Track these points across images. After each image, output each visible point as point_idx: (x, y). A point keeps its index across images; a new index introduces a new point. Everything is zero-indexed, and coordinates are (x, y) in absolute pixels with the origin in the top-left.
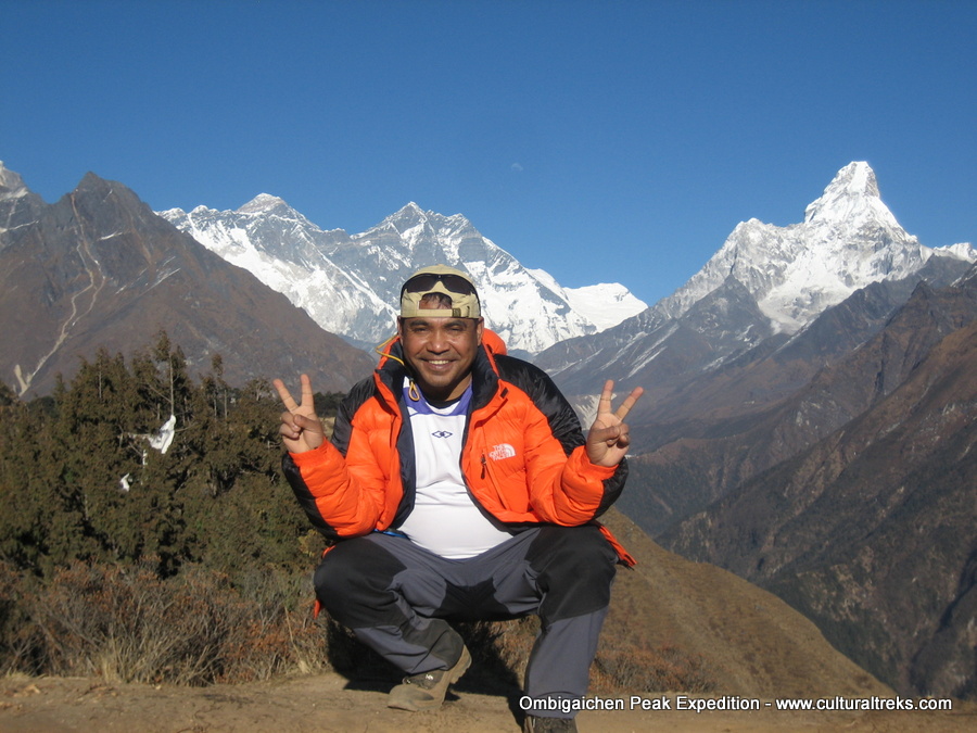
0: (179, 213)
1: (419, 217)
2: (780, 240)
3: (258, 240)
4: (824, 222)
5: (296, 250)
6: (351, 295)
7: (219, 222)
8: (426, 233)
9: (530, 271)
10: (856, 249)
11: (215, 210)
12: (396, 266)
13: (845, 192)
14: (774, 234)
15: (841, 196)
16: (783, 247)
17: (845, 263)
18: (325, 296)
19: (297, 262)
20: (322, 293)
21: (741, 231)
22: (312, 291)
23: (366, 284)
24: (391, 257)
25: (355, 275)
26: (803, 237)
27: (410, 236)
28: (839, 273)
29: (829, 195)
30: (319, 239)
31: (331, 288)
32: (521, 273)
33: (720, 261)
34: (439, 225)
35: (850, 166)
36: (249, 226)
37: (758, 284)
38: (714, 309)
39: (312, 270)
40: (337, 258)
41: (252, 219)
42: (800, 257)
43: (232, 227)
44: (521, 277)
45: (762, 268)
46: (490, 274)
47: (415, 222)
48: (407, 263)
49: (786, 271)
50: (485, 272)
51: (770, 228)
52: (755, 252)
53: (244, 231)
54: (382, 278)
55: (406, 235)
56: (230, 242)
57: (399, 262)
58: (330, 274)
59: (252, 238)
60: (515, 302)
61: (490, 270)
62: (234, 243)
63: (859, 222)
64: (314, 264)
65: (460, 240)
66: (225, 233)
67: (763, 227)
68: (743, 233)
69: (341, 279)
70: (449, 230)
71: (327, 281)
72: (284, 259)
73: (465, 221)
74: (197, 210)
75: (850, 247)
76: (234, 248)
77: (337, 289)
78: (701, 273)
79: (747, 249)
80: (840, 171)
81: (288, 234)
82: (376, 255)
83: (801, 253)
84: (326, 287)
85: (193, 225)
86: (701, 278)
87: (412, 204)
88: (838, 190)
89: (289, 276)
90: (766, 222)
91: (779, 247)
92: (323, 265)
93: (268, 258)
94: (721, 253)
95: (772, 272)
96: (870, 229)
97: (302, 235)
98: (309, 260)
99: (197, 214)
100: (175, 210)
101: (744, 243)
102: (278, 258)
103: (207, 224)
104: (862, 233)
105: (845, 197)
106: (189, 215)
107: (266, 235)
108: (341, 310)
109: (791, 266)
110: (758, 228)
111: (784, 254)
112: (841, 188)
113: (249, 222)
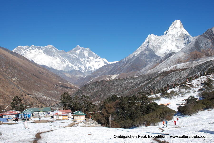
0: (28, 47)
1: (80, 48)
2: (159, 39)
3: (45, 52)
4: (170, 35)
5: (53, 54)
6: (65, 63)
7: (37, 49)
8: (81, 51)
9: (102, 59)
10: (179, 40)
11: (36, 46)
12: (75, 58)
13: (175, 27)
14: (157, 38)
15: (174, 28)
16: (160, 41)
17: (177, 43)
18: (59, 63)
19: (54, 56)
20: (58, 63)
21: (149, 37)
22: (56, 62)
23: (68, 61)
24: (74, 56)
25: (66, 59)
26: (165, 38)
27: (78, 52)
28: (175, 46)
29: (170, 29)
30: (58, 52)
31: (61, 61)
32: (100, 59)
33: (144, 44)
34: (84, 50)
35: (175, 21)
36: (43, 49)
37: (155, 49)
38: (145, 54)
39: (57, 58)
40: (62, 56)
41: (44, 48)
42: (164, 43)
43: (39, 49)
44: (100, 60)
45: (155, 46)
46: (94, 59)
47: (79, 49)
48: (77, 57)
49: (161, 46)
50: (93, 59)
51: (156, 36)
52: (153, 42)
53: (42, 50)
54: (72, 60)
55: (77, 52)
56: (39, 52)
57: (76, 57)
58: (60, 59)
59: (44, 52)
60: (99, 64)
61: (94, 58)
62: (40, 53)
63: (179, 34)
64: (57, 57)
65: (88, 53)
66: (38, 51)
67: (155, 36)
68: (150, 37)
69: (63, 60)
70: (86, 51)
71: (60, 60)
72: (51, 56)
73: (89, 49)
74: (32, 46)
75: (177, 39)
76: (40, 54)
77: (62, 62)
78: (140, 48)
79: (151, 41)
80: (173, 23)
81: (52, 51)
82: (70, 55)
83: (164, 42)
84: (59, 61)
85: (31, 49)
86: (140, 49)
87: (78, 46)
88: (173, 27)
89: (52, 59)
90: (155, 35)
91: (159, 41)
92: (59, 57)
93: (47, 56)
94: (145, 43)
95: (158, 46)
96: (182, 35)
97: (55, 51)
98: (56, 56)
99: (32, 47)
100: (27, 46)
101: (150, 40)
102: (50, 56)
103: (34, 49)
104: (180, 36)
105: (175, 28)
106: (30, 47)
107: (47, 51)
108: (62, 66)
109: (162, 45)
110: (153, 36)
111: (160, 42)
112: (174, 26)
113: (43, 48)
